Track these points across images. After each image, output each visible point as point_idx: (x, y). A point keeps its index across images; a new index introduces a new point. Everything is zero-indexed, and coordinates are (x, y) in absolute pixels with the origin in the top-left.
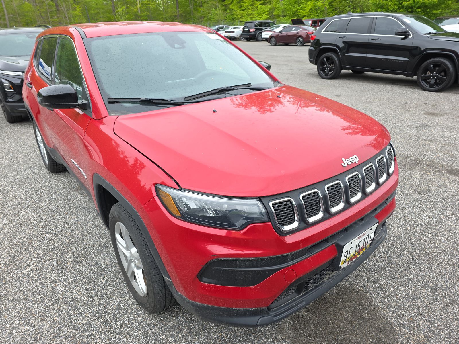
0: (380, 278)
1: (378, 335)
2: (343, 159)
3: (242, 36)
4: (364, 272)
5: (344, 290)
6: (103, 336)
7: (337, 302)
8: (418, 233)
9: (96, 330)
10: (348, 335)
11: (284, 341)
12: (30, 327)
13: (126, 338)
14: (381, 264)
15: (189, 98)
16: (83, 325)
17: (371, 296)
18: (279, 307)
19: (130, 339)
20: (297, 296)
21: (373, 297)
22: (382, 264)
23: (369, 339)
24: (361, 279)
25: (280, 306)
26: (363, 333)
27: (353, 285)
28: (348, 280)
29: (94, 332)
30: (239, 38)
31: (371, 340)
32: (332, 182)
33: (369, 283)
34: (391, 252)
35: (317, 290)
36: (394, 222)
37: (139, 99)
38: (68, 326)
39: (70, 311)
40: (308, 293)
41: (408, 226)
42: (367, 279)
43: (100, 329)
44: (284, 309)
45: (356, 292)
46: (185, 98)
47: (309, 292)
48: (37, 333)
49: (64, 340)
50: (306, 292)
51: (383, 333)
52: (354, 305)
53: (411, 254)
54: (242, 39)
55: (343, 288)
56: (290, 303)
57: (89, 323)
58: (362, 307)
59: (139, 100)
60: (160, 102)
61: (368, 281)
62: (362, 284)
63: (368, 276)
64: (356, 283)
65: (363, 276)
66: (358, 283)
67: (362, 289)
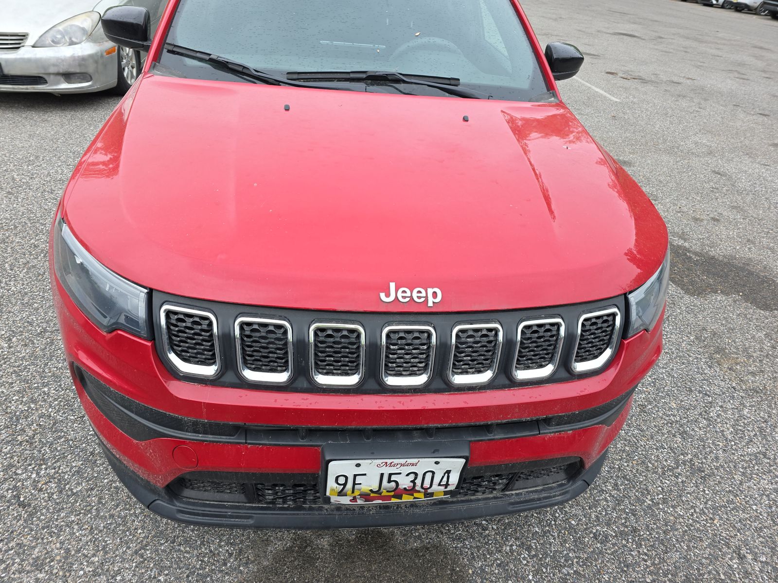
0: (530, 577)
2: (392, 285)
3: (765, 5)
4: (512, 546)
5: (434, 552)
6: (56, 402)
7: (398, 563)
8: (728, 545)
9: (57, 391)
11: (247, 563)
12: (7, 345)
13: (75, 421)
14: (565, 552)
15: (295, 76)
16: (53, 375)
18: (200, 502)
19: (77, 425)
20: (246, 503)
22: (568, 554)
24: (491, 554)
25: (203, 502)
27: (461, 555)
28: (464, 540)
29: (54, 392)
30: (756, 9)
32: (337, 322)
33: (497, 571)
34: (614, 545)
35: (283, 514)
36: (694, 492)
37: (210, 55)
38: (38, 367)
39: (59, 351)
40: (271, 510)
41: (721, 519)
42: (502, 562)
43: (63, 392)
44: (203, 509)
45: (453, 570)
46: (288, 73)
47: (274, 509)
48: (5, 357)
49: (18, 382)
50: (271, 506)
53: (657, 574)
54: (764, 12)
55: (437, 547)
56: (224, 507)
57: (60, 377)
59: (207, 58)
60: (240, 69)
61: (499, 565)
62: (480, 563)
63: (511, 558)
64: (472, 554)
65: (500, 551)
66: (474, 557)
67: (470, 572)
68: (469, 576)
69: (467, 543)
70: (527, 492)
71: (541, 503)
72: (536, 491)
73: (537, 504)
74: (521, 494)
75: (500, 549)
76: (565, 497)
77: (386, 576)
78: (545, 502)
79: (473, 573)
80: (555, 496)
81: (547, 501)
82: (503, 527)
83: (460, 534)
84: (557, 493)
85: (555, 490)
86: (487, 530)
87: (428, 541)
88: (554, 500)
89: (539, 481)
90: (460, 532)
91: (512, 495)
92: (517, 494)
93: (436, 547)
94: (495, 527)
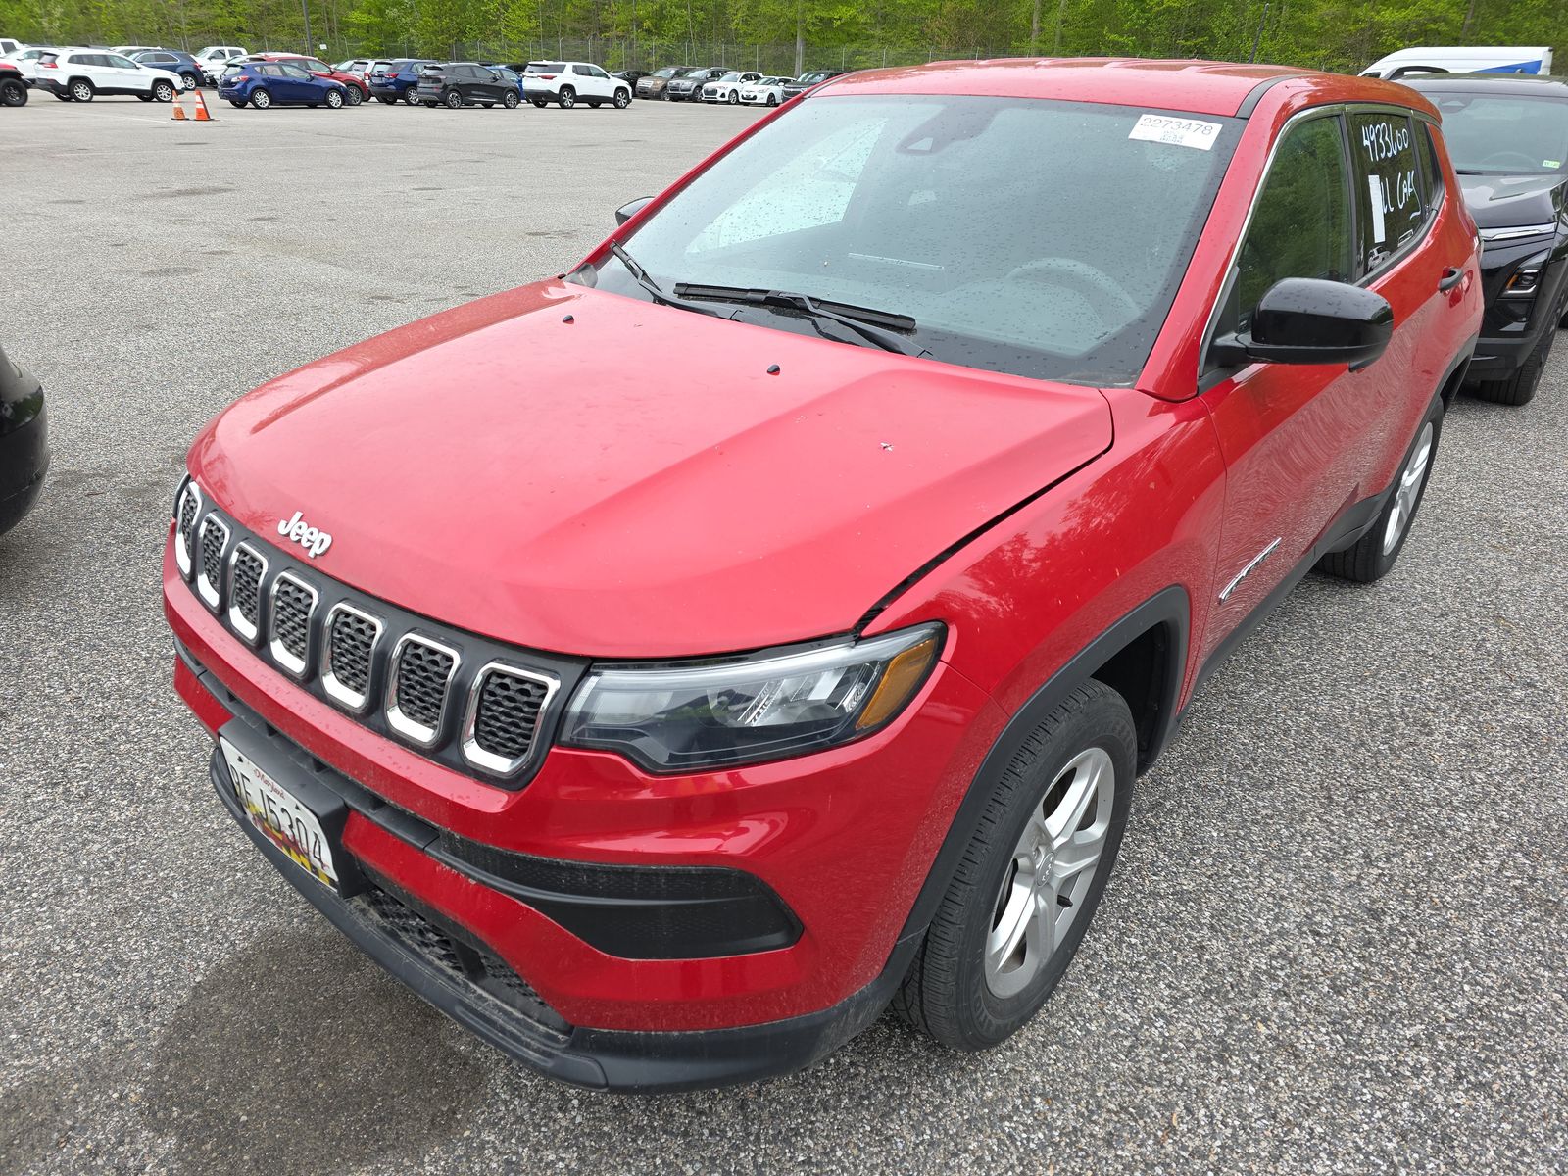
1: (254, 1144)
4: (561, 1159)
7: (414, 1047)
10: (279, 1061)
17: (427, 1159)
21: (422, 1165)
23: (249, 1114)
24: (521, 1141)
26: (274, 1102)
27: (488, 1107)
28: (520, 1096)
31: (244, 1118)
33: (494, 1166)
42: (518, 1164)
45: (452, 1112)
51: (257, 1162)
52: (393, 1096)
58: (381, 1119)
61: (508, 1162)
62: (492, 1138)
63: (535, 1171)
64: (502, 1118)
65: (536, 1151)
66: (497, 1124)
67: (467, 1133)
68: (458, 1136)
69: (516, 1103)
70: (496, 1005)
71: (502, 1038)
72: (505, 1013)
73: (496, 1035)
74: (486, 1000)
75: (541, 1148)
76: (545, 1062)
77: (384, 1047)
78: (507, 1042)
79: (468, 1138)
80: (528, 1046)
81: (512, 1044)
82: (587, 1130)
83: (526, 1085)
84: (533, 1042)
85: (532, 1034)
86: (564, 1112)
87: (479, 1056)
88: (524, 1052)
89: (520, 1000)
90: (529, 1084)
91: (475, 991)
92: (480, 997)
93: (477, 1070)
94: (579, 1120)
